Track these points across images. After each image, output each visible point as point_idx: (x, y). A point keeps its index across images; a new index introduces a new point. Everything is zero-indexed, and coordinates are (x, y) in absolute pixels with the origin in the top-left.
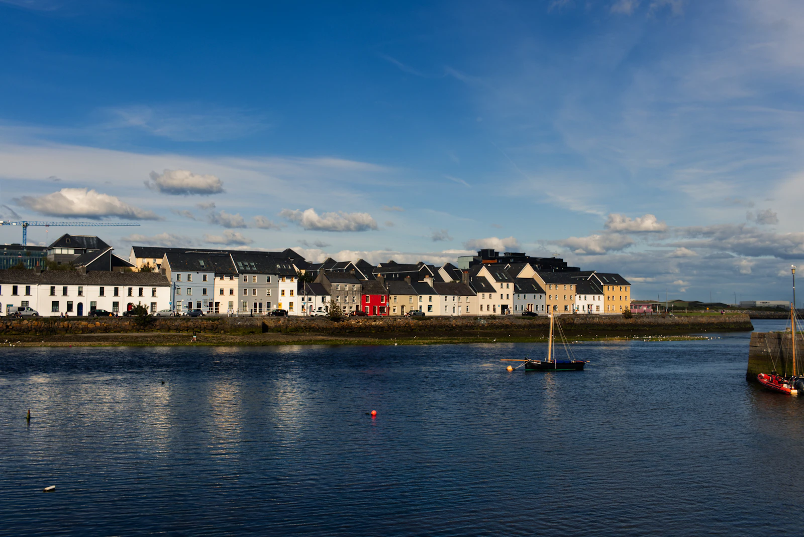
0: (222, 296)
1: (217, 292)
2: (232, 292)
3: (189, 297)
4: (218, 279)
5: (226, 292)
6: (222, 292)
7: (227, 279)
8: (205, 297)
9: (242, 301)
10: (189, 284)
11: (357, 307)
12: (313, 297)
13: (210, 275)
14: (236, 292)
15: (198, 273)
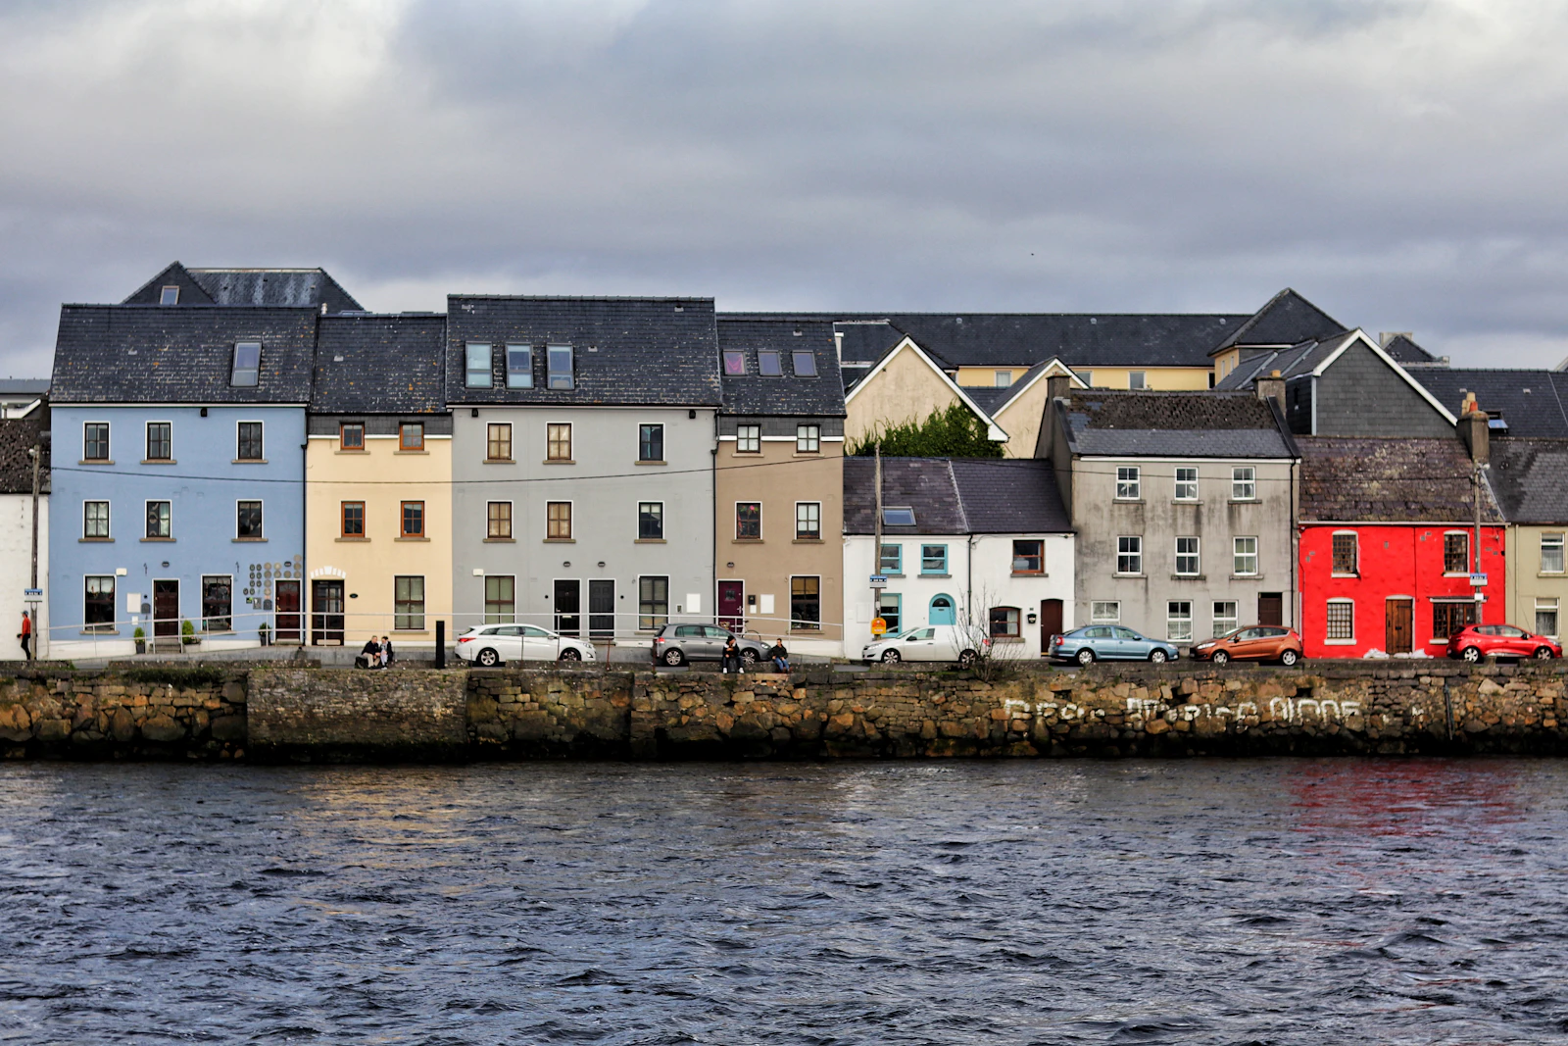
0: (353, 548)
1: (324, 519)
2: (413, 521)
3: (158, 551)
4: (324, 452)
5: (384, 520)
6: (353, 523)
7: (381, 447)
8: (251, 553)
9: (479, 572)
10: (157, 484)
11: (1270, 603)
12: (955, 547)
13: (280, 426)
14: (437, 521)
15: (204, 413)
